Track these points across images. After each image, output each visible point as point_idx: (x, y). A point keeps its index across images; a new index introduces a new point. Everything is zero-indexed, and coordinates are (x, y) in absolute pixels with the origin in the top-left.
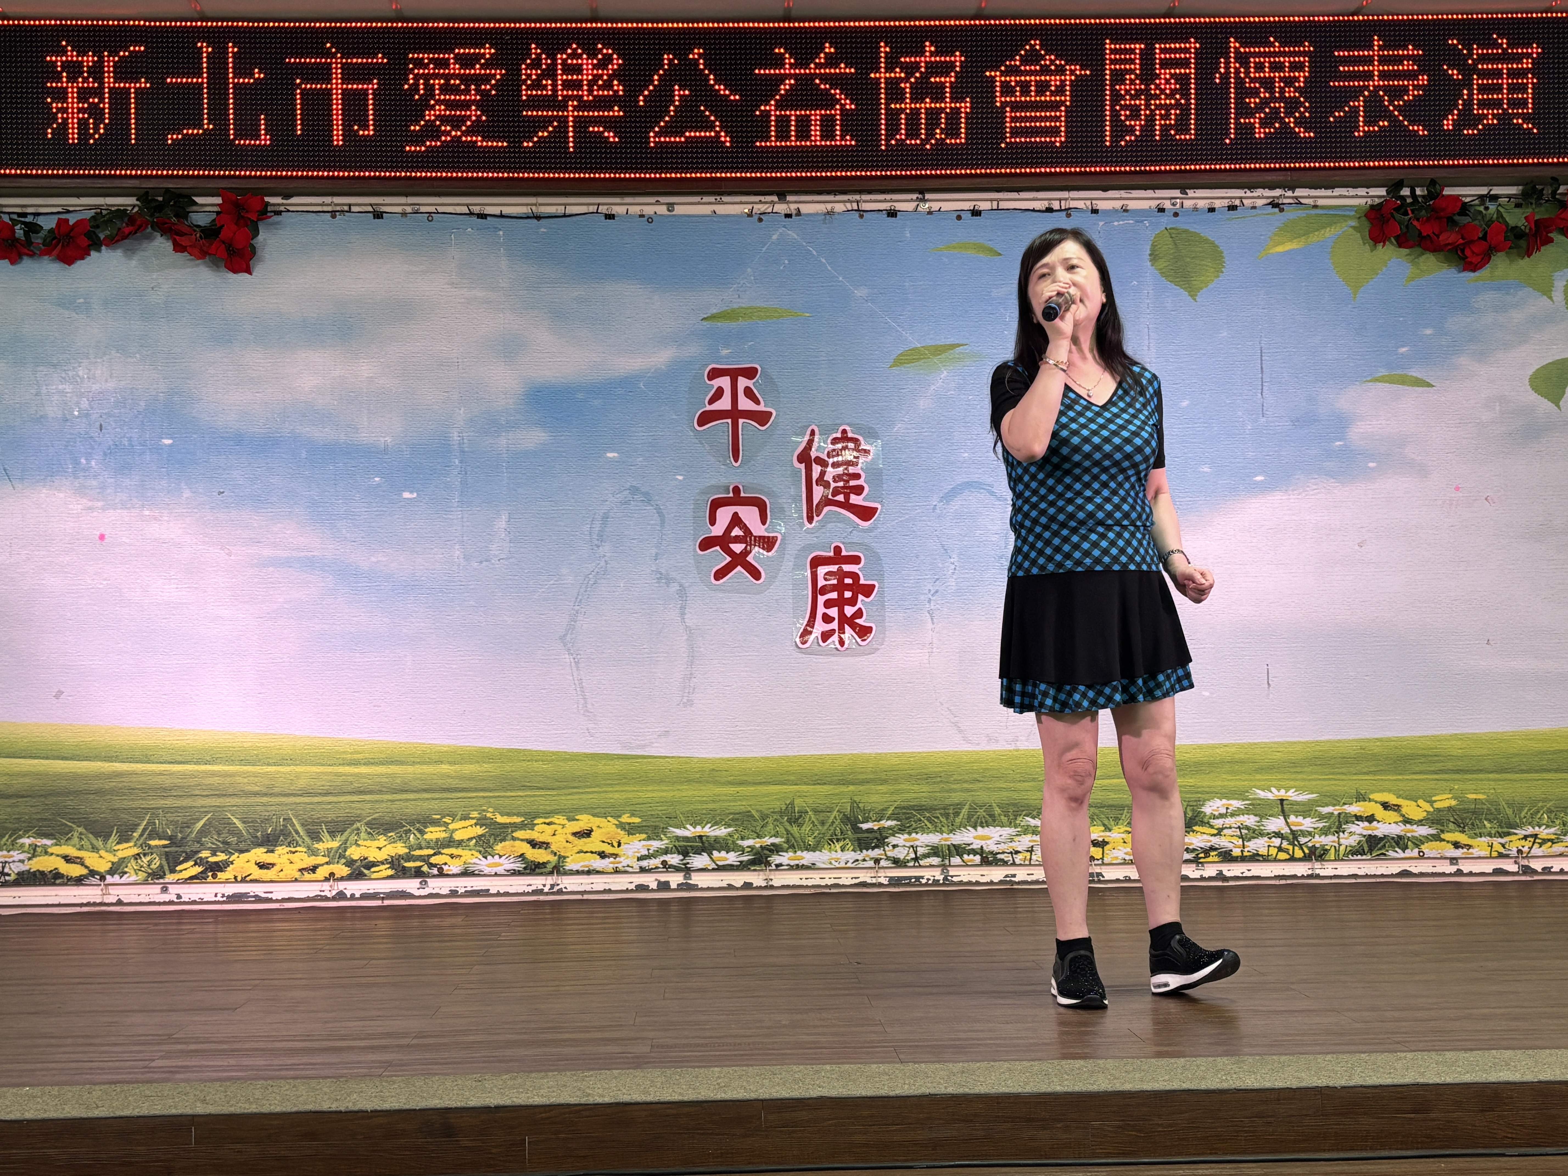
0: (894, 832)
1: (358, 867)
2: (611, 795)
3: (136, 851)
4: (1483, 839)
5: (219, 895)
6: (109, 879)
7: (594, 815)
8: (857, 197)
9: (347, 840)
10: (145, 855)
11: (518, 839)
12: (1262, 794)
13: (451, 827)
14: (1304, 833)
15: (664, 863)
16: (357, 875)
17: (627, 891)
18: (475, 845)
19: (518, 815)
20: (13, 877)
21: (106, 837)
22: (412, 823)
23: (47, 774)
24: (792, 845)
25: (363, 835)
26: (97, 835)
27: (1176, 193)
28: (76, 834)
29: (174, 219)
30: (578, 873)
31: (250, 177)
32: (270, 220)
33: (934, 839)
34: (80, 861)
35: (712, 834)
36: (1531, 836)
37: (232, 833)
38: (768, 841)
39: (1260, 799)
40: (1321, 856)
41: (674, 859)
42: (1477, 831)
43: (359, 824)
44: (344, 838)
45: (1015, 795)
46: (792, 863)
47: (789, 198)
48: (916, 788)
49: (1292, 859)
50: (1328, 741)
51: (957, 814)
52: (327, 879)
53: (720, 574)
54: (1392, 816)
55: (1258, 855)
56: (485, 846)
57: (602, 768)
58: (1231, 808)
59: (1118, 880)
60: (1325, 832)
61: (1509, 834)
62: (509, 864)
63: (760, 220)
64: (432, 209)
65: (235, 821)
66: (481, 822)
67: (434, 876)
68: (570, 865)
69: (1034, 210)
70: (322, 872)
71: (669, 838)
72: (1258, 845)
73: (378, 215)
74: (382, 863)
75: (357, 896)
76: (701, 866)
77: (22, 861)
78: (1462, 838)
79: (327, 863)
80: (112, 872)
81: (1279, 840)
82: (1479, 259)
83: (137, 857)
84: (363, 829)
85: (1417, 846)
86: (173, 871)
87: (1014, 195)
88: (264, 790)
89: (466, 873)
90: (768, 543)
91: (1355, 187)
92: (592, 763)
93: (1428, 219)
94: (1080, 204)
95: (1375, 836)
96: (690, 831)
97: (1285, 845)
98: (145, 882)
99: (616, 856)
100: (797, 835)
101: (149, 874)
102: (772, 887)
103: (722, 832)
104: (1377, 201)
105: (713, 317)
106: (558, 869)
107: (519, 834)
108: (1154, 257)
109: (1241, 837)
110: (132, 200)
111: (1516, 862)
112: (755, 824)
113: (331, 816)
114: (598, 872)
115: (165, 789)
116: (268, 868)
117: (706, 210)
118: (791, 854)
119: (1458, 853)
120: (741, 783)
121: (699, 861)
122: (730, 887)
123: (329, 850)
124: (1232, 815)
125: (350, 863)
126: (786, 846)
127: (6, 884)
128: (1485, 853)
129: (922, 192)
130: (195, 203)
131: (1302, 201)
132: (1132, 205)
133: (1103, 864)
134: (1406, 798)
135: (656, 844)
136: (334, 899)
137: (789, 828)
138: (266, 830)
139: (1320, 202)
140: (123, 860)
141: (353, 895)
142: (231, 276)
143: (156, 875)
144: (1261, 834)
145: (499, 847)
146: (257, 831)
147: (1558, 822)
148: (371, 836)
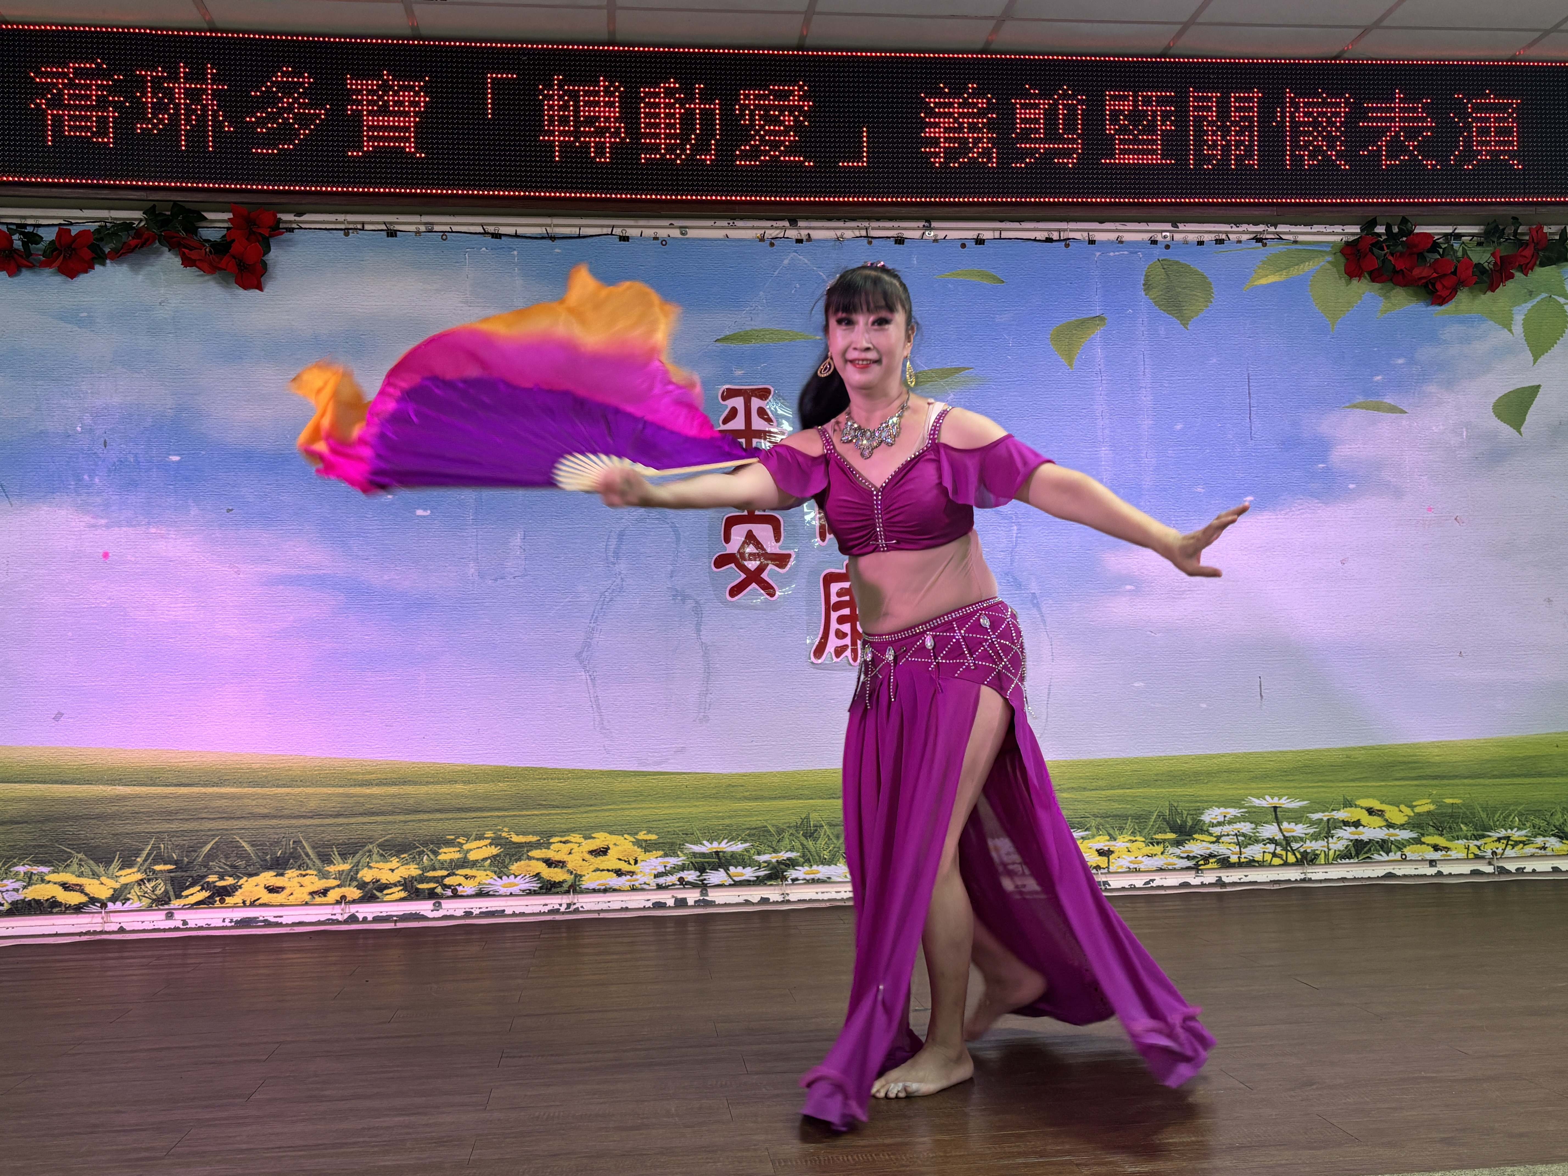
1: (370, 890)
2: (627, 813)
3: (139, 876)
4: (1460, 841)
5: (227, 921)
6: (110, 905)
7: (611, 833)
8: (866, 224)
9: (359, 862)
10: (149, 880)
11: (534, 858)
12: (1257, 802)
13: (465, 847)
14: (1296, 839)
15: (681, 880)
16: (369, 898)
17: (644, 908)
18: (490, 865)
19: (534, 833)
20: (6, 907)
21: (108, 863)
22: (425, 844)
23: (45, 799)
24: (808, 860)
25: (375, 857)
26: (98, 861)
27: (1168, 226)
28: (75, 861)
29: (183, 234)
30: (594, 891)
31: (262, 191)
32: (282, 237)
34: (80, 889)
35: (729, 849)
36: (1504, 838)
37: (240, 857)
38: (784, 855)
39: (1255, 807)
40: (1312, 861)
41: (691, 876)
42: (1455, 834)
43: (371, 846)
44: (355, 860)
46: (808, 877)
47: (801, 224)
49: (1286, 864)
50: (1317, 751)
52: (338, 902)
53: (735, 591)
54: (1377, 821)
55: (1254, 861)
56: (499, 865)
57: (620, 785)
58: (1228, 816)
59: (1123, 889)
60: (1315, 837)
61: (1483, 836)
62: (524, 884)
63: (772, 245)
64: (447, 228)
65: (244, 844)
66: (496, 841)
67: (448, 897)
68: (587, 884)
69: (1035, 240)
70: (333, 895)
71: (685, 854)
72: (1254, 851)
73: (392, 233)
74: (395, 885)
75: (370, 918)
76: (717, 882)
77: (17, 890)
78: (1441, 841)
79: (338, 886)
80: (114, 899)
81: (1273, 846)
82: (1448, 292)
83: (141, 882)
84: (375, 850)
85: (1400, 849)
86: (178, 896)
87: (1016, 225)
88: (272, 811)
89: (481, 894)
90: (781, 560)
91: (1332, 224)
92: (609, 780)
93: (1402, 254)
94: (1077, 235)
95: (1361, 841)
96: (707, 847)
97: (1279, 850)
98: (149, 909)
99: (632, 873)
100: (813, 850)
101: (154, 900)
102: (788, 902)
103: (738, 847)
104: (1352, 238)
105: (726, 339)
106: (574, 888)
107: (535, 853)
108: (1148, 287)
109: (1238, 844)
110: (138, 214)
111: (1490, 864)
112: (771, 838)
113: (342, 838)
114: (615, 890)
115: (170, 813)
116: (278, 892)
117: (719, 234)
118: (806, 868)
119: (1437, 855)
120: (756, 799)
121: (716, 877)
122: (747, 903)
123: (341, 873)
124: (1230, 823)
125: (362, 886)
126: (801, 860)
128: (1463, 855)
129: (928, 221)
130: (205, 219)
131: (1283, 237)
132: (1127, 237)
133: (1109, 872)
134: (1389, 804)
135: (672, 861)
136: (346, 922)
137: (805, 842)
138: (276, 853)
139: (1300, 238)
140: (125, 886)
141: (365, 919)
142: (241, 291)
143: (161, 901)
144: (1257, 841)
145: (514, 867)
146: (267, 854)
147: (1528, 825)
148: (384, 858)
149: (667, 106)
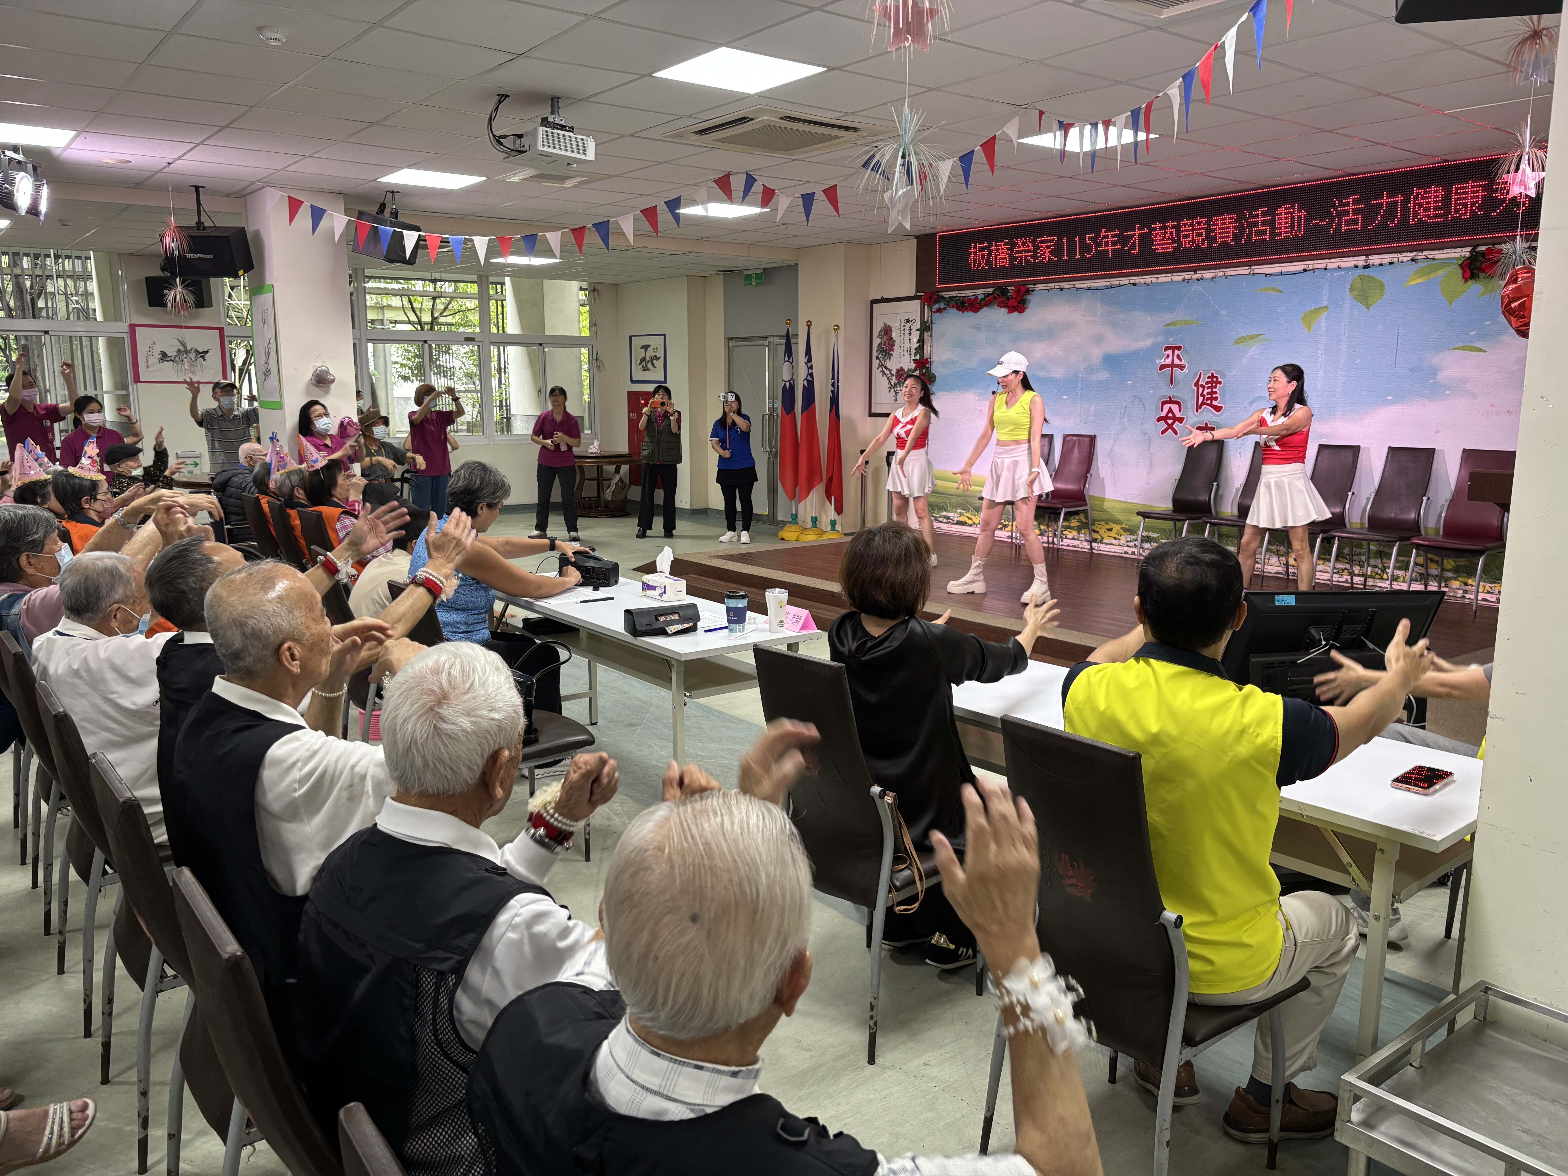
2: (1119, 516)
7: (1114, 523)
8: (1224, 270)
13: (1070, 521)
15: (1135, 544)
17: (1122, 553)
18: (1077, 529)
27: (1364, 258)
28: (970, 510)
29: (1002, 297)
32: (1031, 295)
35: (1152, 535)
39: (1371, 549)
41: (1138, 543)
47: (1198, 273)
49: (1383, 578)
53: (1163, 432)
54: (1435, 565)
57: (1119, 506)
58: (1357, 551)
60: (1400, 568)
61: (1496, 582)
63: (1187, 283)
66: (1079, 521)
67: (1065, 538)
71: (1137, 535)
73: (1061, 289)
77: (958, 517)
78: (1470, 581)
81: (1378, 569)
85: (1446, 581)
89: (1073, 539)
90: (1181, 420)
94: (1319, 266)
96: (1144, 533)
97: (1380, 571)
104: (1466, 255)
105: (1167, 325)
106: (1101, 542)
108: (1351, 290)
110: (992, 289)
117: (1169, 279)
119: (1467, 588)
127: (954, 524)
129: (1249, 267)
130: (1008, 289)
131: (1428, 257)
132: (1343, 265)
135: (1132, 537)
139: (1437, 257)
142: (1019, 314)
144: (1370, 565)
145: (1083, 531)
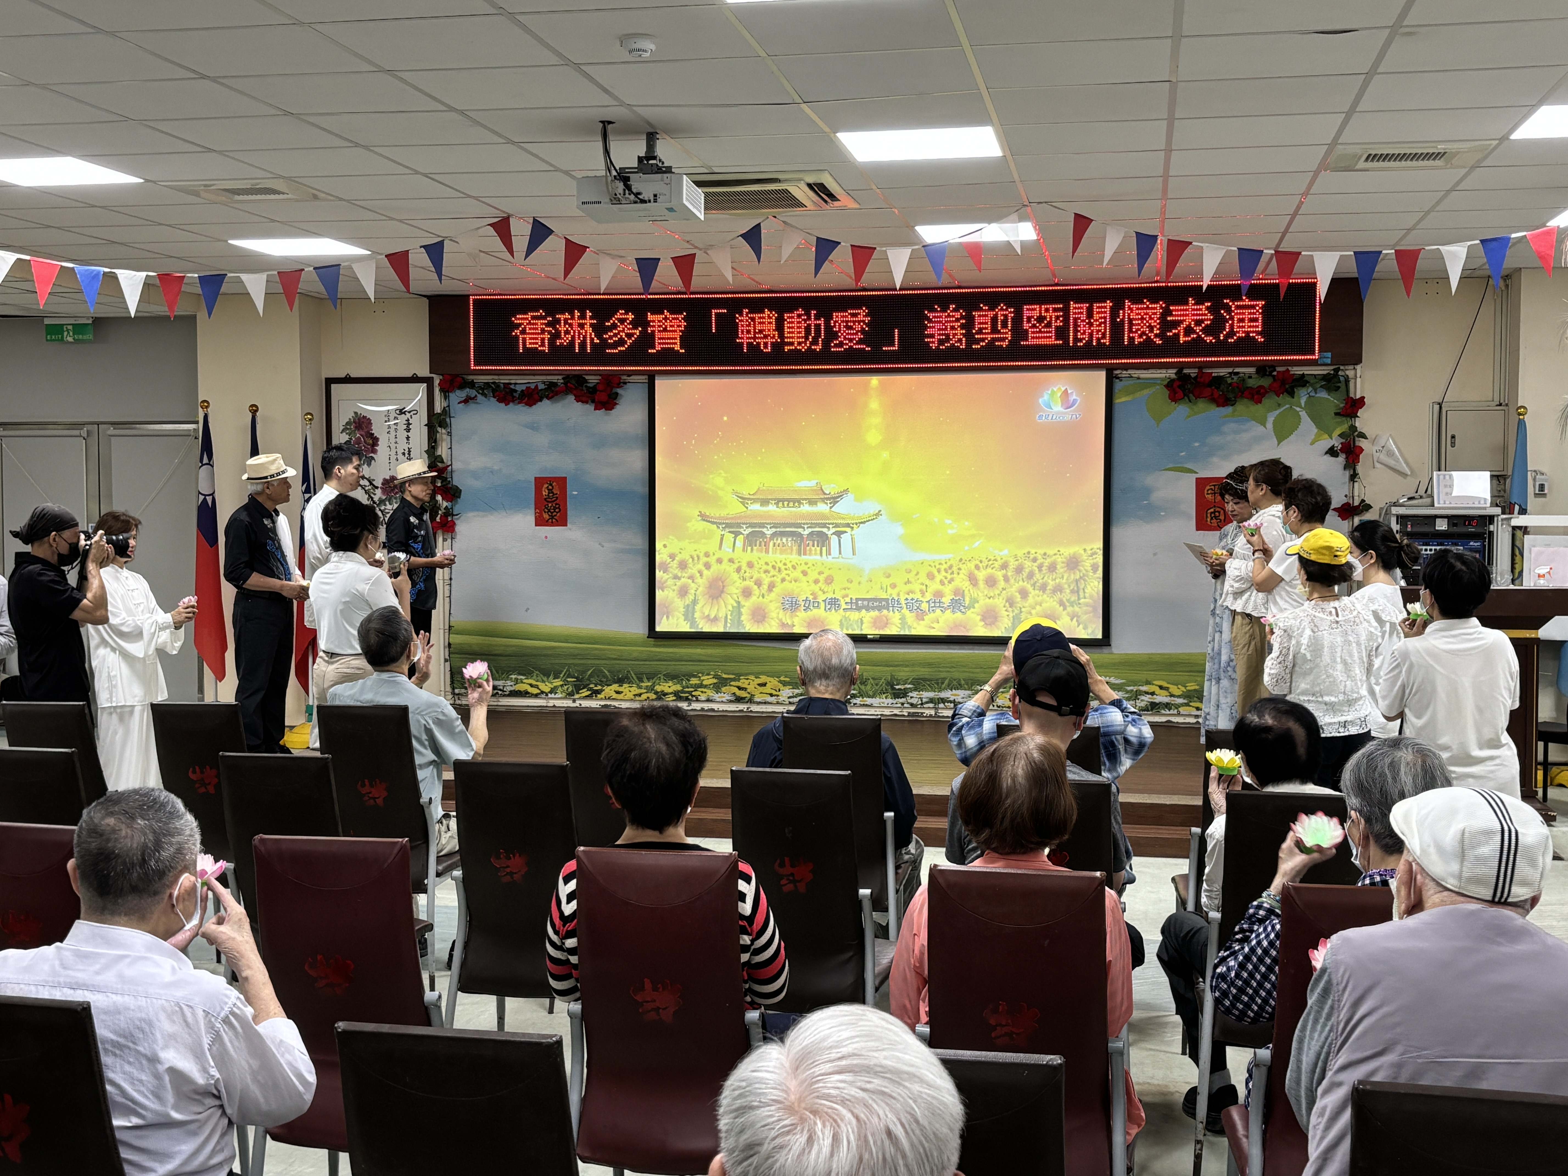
0: (911, 690)
2: (776, 667)
3: (561, 683)
5: (598, 705)
6: (550, 695)
7: (769, 676)
9: (655, 682)
10: (565, 685)
11: (733, 686)
16: (659, 699)
19: (733, 674)
20: (507, 693)
21: (548, 677)
22: (684, 676)
23: (523, 646)
25: (662, 680)
26: (544, 675)
30: (760, 703)
33: (931, 694)
37: (604, 677)
43: (660, 675)
44: (653, 681)
45: (971, 675)
46: (863, 703)
48: (923, 669)
51: (943, 683)
56: (717, 688)
62: (727, 697)
65: (605, 671)
66: (716, 676)
68: (756, 699)
70: (643, 696)
74: (671, 693)
79: (646, 692)
83: (562, 686)
84: (662, 677)
85: (1177, 708)
86: (577, 693)
88: (618, 657)
89: (708, 700)
91: (1159, 370)
95: (1155, 703)
98: (565, 698)
99: (778, 696)
100: (864, 690)
101: (567, 694)
104: (1172, 376)
107: (733, 683)
113: (648, 671)
114: (769, 703)
115: (574, 655)
116: (619, 694)
118: (862, 699)
123: (647, 687)
125: (656, 693)
127: (504, 696)
131: (1132, 376)
134: (1172, 684)
138: (619, 676)
140: (556, 687)
142: (606, 412)
143: (570, 695)
145: (723, 689)
146: (615, 676)
148: (666, 681)
149: (799, 322)
